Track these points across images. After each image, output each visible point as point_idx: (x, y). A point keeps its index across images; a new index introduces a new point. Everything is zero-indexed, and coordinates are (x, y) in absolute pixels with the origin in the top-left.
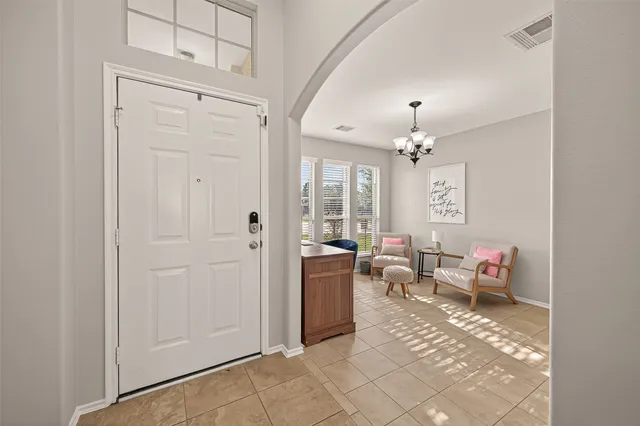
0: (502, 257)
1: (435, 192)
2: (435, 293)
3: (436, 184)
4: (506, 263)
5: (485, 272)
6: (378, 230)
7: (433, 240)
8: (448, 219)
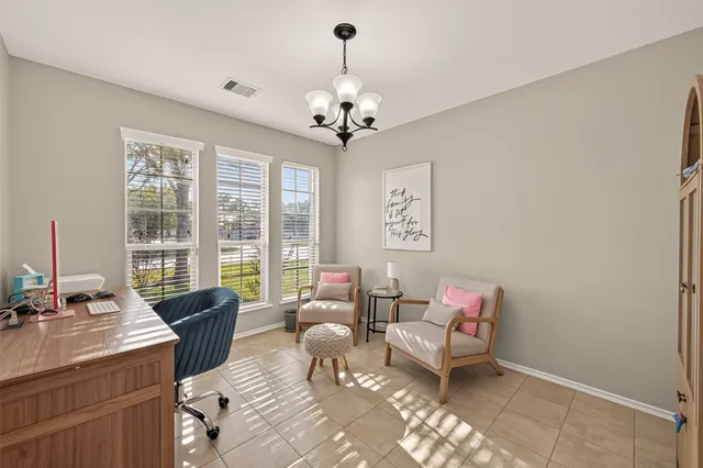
0: (483, 303)
1: (392, 205)
2: (388, 364)
3: (394, 193)
4: (488, 314)
5: (458, 329)
6: (317, 260)
7: (389, 275)
8: (410, 244)
